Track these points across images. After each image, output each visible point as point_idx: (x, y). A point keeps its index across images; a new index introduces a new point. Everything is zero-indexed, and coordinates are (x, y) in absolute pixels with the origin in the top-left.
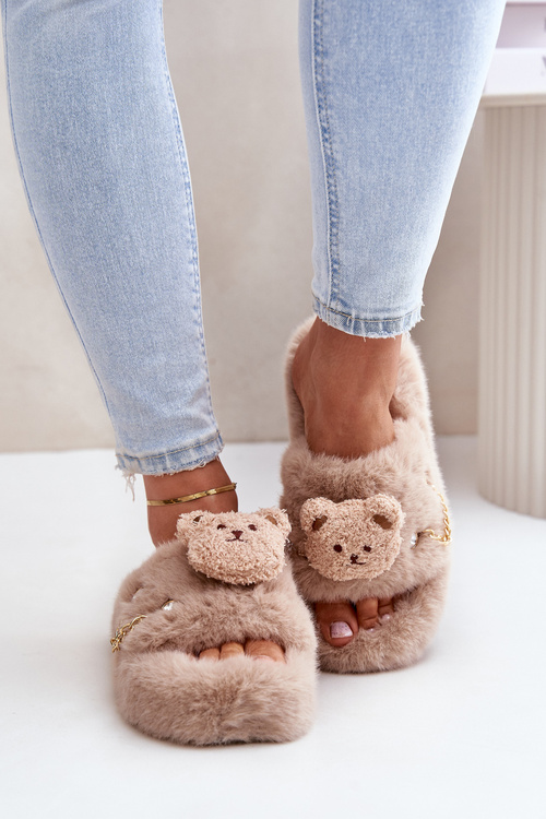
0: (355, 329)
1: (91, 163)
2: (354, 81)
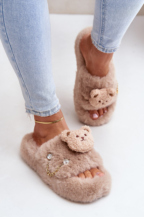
0: (106, 52)
1: (36, 30)
2: (114, 6)
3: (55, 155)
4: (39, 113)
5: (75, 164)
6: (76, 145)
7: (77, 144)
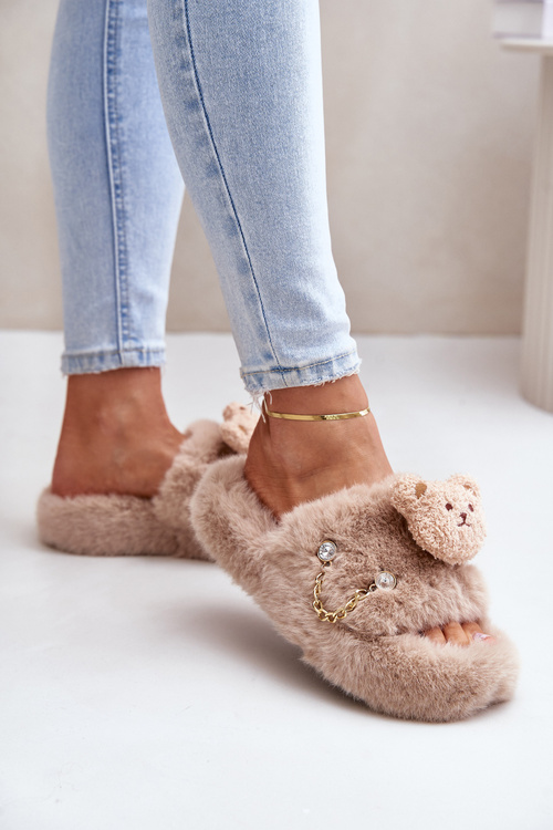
3: (350, 551)
4: (294, 373)
5: (417, 597)
6: (443, 535)
7: (448, 533)
